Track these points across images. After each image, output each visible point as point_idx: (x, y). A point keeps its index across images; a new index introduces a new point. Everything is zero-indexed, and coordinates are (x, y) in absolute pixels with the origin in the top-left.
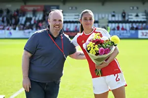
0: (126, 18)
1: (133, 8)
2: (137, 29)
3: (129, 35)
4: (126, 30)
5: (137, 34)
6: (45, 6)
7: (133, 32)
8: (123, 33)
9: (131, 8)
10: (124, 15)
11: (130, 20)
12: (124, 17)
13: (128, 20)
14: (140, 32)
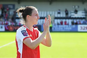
0: (69, 15)
1: (75, 7)
2: (77, 24)
3: (70, 28)
4: (68, 24)
5: (77, 28)
6: (3, 5)
7: (74, 26)
8: (66, 27)
9: (74, 7)
10: (67, 12)
11: (72, 16)
12: (67, 14)
13: (70, 17)
14: (79, 26)
